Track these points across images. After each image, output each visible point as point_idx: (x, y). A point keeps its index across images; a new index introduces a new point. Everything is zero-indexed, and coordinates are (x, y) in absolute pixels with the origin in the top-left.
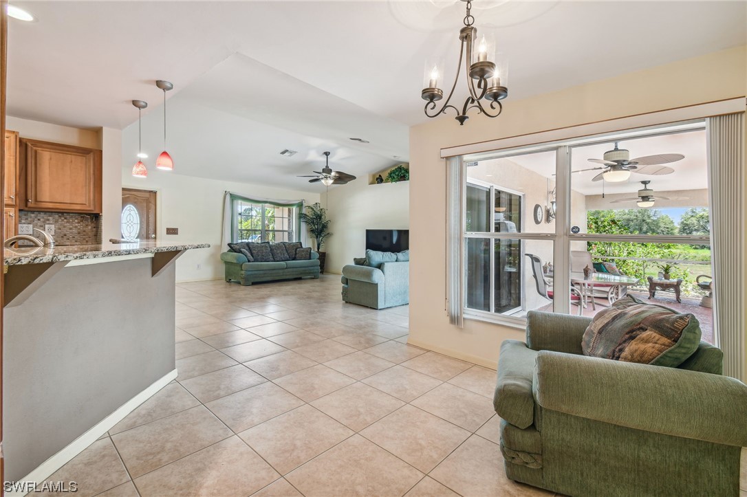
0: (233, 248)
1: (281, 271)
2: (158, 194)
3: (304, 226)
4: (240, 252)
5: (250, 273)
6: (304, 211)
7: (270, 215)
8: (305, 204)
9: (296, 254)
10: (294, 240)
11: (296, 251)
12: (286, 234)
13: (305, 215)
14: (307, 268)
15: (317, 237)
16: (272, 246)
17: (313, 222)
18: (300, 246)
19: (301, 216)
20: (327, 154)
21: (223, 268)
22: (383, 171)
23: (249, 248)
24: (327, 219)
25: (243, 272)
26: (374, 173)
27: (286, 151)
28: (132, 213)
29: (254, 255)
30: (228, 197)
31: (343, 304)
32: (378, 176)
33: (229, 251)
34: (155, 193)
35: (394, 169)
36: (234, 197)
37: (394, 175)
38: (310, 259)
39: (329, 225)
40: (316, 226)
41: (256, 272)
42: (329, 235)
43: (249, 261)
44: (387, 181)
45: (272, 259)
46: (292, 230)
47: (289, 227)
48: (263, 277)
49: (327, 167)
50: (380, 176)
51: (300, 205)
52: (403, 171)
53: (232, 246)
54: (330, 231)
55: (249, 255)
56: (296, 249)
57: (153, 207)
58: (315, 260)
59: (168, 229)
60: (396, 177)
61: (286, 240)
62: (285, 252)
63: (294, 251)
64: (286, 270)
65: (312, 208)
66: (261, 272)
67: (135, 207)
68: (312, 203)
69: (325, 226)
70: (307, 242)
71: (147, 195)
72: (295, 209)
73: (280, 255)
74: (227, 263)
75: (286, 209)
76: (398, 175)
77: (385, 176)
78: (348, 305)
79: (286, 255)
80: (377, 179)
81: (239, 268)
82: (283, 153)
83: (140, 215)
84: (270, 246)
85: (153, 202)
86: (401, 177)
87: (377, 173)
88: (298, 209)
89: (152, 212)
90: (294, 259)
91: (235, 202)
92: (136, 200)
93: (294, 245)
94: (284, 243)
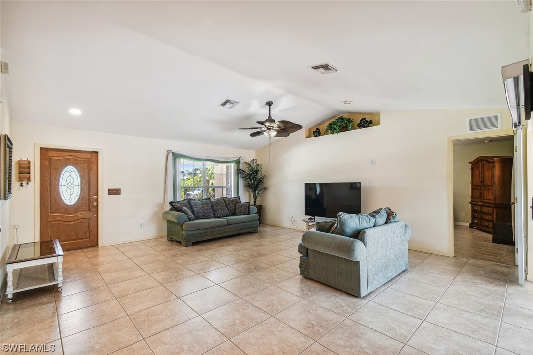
0: (174, 206)
1: (222, 229)
2: (99, 153)
3: (241, 181)
4: (180, 210)
5: (191, 233)
6: (242, 167)
7: (210, 172)
8: (242, 161)
9: (235, 209)
10: (233, 196)
11: (235, 207)
12: (225, 189)
13: (243, 170)
14: (246, 224)
15: (254, 191)
16: (213, 202)
17: (250, 178)
18: (239, 201)
19: (239, 172)
20: (269, 104)
21: (165, 225)
22: (320, 124)
23: (191, 206)
24: (263, 174)
25: (183, 232)
26: (310, 127)
27: (227, 101)
28: (73, 174)
29: (196, 212)
30: (170, 156)
31: (301, 279)
32: (315, 130)
33: (170, 210)
34: (97, 153)
35: (334, 120)
36: (176, 156)
37: (335, 126)
38: (248, 214)
39: (264, 180)
40: (253, 181)
41: (197, 232)
42: (265, 189)
43: (190, 220)
44: (326, 133)
45: (213, 215)
46: (231, 186)
47: (227, 183)
48: (203, 236)
49: (270, 117)
50: (317, 129)
51: (238, 162)
52: (346, 121)
53: (174, 204)
54: (265, 185)
55: (190, 213)
56: (235, 204)
57: (95, 167)
58: (254, 215)
59: (110, 190)
60: (337, 128)
61: (225, 196)
62: (225, 207)
63: (232, 206)
64: (227, 227)
65: (249, 164)
66: (202, 231)
67: (75, 168)
68: (248, 160)
69: (260, 181)
70: (245, 197)
71: (89, 156)
72: (233, 166)
73: (220, 211)
74: (169, 222)
75: (224, 165)
76: (340, 126)
77: (323, 128)
78: (309, 283)
79: (226, 211)
80: (314, 132)
81: (179, 228)
82: (224, 104)
83: (81, 177)
84: (211, 203)
85: (95, 163)
86: (343, 127)
87: (314, 127)
88: (236, 165)
89: (93, 172)
90: (234, 214)
91: (177, 160)
92: (76, 161)
93: (233, 200)
94: (224, 199)
